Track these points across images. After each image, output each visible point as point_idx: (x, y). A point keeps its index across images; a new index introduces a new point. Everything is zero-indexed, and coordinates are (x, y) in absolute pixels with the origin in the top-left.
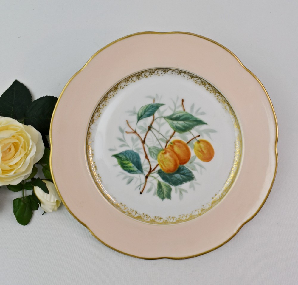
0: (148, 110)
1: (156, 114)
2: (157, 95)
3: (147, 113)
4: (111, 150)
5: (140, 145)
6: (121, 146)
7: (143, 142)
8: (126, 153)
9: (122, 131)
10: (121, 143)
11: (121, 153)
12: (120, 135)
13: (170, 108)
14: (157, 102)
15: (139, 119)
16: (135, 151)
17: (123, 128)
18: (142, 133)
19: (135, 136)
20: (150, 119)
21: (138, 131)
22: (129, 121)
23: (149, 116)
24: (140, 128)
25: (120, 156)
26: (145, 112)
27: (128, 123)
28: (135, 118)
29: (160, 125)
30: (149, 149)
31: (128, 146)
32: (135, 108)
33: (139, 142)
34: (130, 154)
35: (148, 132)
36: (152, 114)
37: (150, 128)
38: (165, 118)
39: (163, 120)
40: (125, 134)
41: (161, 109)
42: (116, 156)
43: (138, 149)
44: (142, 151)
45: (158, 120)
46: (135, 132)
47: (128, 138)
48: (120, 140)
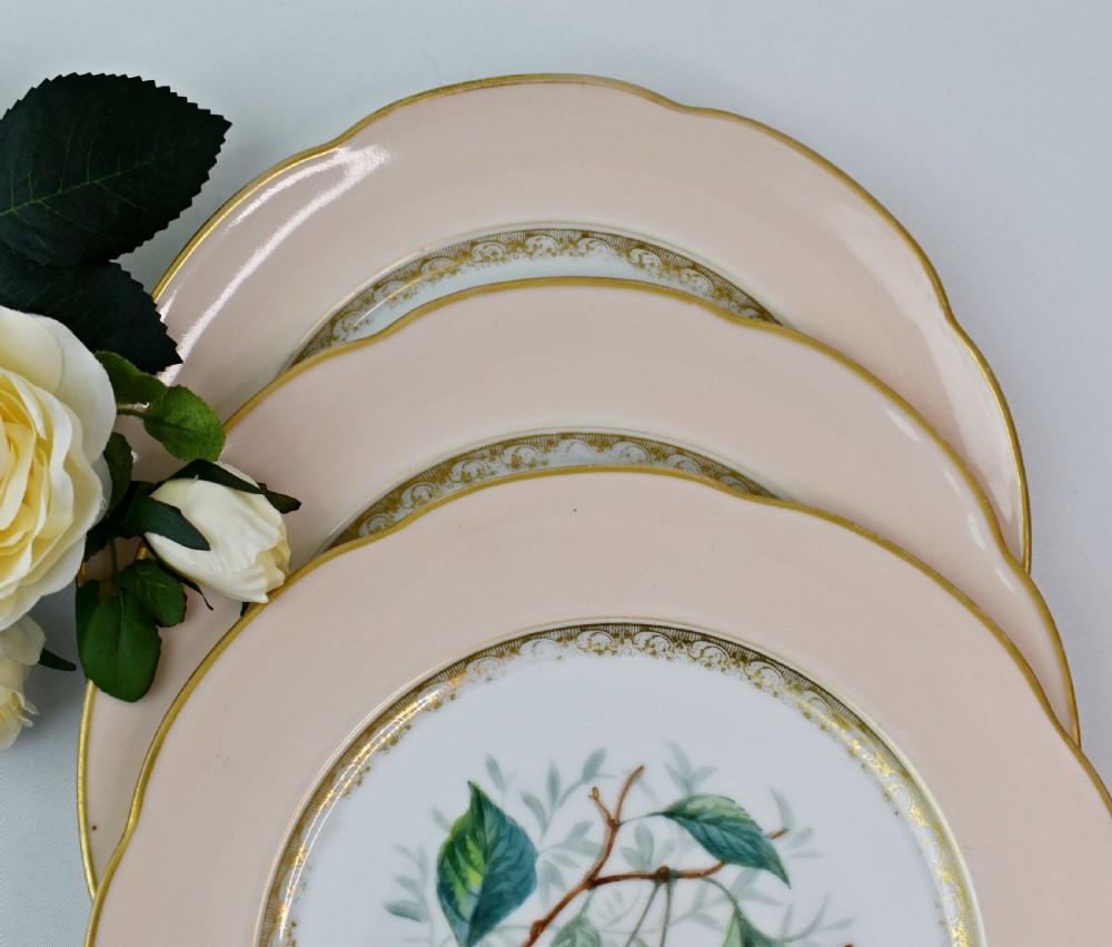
0: (731, 830)
1: (731, 874)
2: (807, 833)
3: (713, 831)
4: (493, 766)
5: (574, 876)
6: (530, 801)
7: (593, 882)
8: (512, 833)
9: (591, 768)
10: (542, 795)
11: (499, 813)
12: (570, 774)
13: (788, 917)
14: (781, 848)
15: (675, 813)
16: (539, 866)
17: (604, 768)
18: (627, 854)
19: (598, 833)
20: (701, 859)
21: (625, 837)
22: (646, 777)
23: (710, 845)
24: (645, 838)
25: (489, 817)
26: (717, 822)
27: (636, 775)
28: (671, 796)
29: (697, 913)
30: (579, 921)
31: (545, 827)
32: (707, 772)
33: (585, 865)
34: (513, 853)
35: (642, 876)
36: (725, 855)
37: (664, 877)
38: (738, 914)
39: (723, 913)
40: (586, 789)
41: (765, 880)
42: (480, 802)
43: (554, 876)
44: (557, 896)
45: (713, 892)
46: (614, 825)
47: (579, 809)
48: (553, 782)
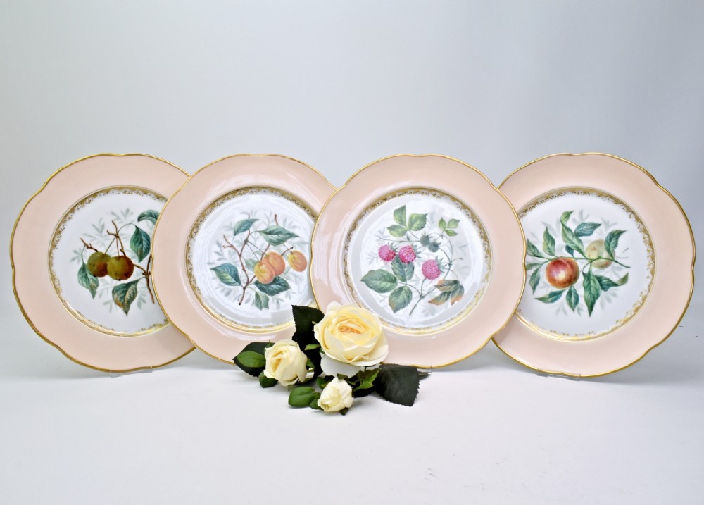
0: (244, 224)
1: (252, 229)
2: (252, 211)
3: (242, 228)
4: (209, 264)
5: (238, 258)
6: (219, 260)
7: (240, 255)
8: (223, 266)
9: (219, 245)
10: (220, 257)
11: (219, 267)
12: (217, 249)
13: (265, 223)
14: (251, 218)
15: (235, 234)
16: (233, 264)
17: (220, 242)
18: (239, 246)
19: (231, 249)
20: (246, 233)
21: (235, 245)
22: (226, 235)
23: (244, 230)
24: (237, 242)
25: (219, 269)
26: (241, 227)
27: (225, 237)
28: (232, 233)
29: (256, 239)
30: (246, 262)
31: (225, 259)
32: (231, 223)
33: (237, 255)
34: (228, 267)
35: (244, 246)
36: (247, 228)
37: (246, 241)
38: (259, 232)
39: (258, 234)
40: (223, 248)
41: (256, 224)
42: (215, 269)
43: (235, 262)
44: (240, 264)
45: (253, 234)
46: (232, 246)
47: (226, 251)
48: (218, 253)
